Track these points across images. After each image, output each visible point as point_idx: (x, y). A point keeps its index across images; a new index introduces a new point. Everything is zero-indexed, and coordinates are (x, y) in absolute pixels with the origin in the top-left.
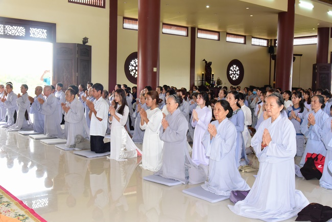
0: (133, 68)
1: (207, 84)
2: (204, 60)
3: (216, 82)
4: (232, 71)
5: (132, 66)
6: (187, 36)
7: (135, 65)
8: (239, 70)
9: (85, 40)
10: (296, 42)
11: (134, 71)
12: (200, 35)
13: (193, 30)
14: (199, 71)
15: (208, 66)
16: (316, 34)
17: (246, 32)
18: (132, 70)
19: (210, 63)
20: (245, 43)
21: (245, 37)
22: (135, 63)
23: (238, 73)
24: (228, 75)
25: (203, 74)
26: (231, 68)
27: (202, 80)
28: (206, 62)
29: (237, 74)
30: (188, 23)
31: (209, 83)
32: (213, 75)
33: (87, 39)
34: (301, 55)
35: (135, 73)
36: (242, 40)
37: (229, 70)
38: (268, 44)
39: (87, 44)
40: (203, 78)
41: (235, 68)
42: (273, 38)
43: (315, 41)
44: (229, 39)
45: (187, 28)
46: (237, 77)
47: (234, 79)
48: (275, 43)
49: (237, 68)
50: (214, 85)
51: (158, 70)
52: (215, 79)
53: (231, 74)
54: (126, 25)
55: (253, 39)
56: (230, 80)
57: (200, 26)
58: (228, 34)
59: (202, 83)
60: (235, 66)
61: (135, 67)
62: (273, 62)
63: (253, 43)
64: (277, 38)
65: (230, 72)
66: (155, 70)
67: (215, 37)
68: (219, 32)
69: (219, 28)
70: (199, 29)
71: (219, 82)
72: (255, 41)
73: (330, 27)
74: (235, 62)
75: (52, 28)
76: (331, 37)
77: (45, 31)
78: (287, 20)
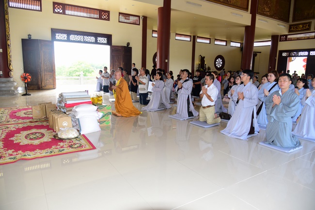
1: (202, 69)
2: (200, 55)
4: (217, 62)
6: (191, 41)
8: (222, 61)
9: (128, 44)
10: (255, 44)
12: (199, 40)
13: (194, 37)
14: (197, 62)
15: (202, 59)
16: (271, 40)
17: (227, 38)
19: (204, 57)
20: (226, 45)
21: (226, 41)
23: (221, 63)
25: (199, 64)
26: (217, 60)
28: (202, 57)
30: (191, 33)
31: (203, 69)
32: (205, 64)
33: (130, 43)
34: (260, 52)
36: (224, 43)
37: (215, 61)
38: (241, 46)
39: (129, 46)
40: (199, 66)
41: (219, 60)
43: (270, 43)
44: (217, 43)
45: (191, 36)
46: (221, 65)
47: (219, 67)
51: (168, 61)
52: (207, 67)
53: (217, 64)
54: (154, 35)
55: (231, 43)
56: (216, 67)
57: (199, 35)
58: (216, 39)
60: (219, 59)
63: (231, 45)
66: (166, 61)
67: (208, 41)
68: (210, 39)
69: (210, 36)
70: (198, 37)
71: (209, 68)
72: (233, 44)
73: (279, 35)
74: (220, 57)
75: (109, 37)
76: (280, 41)
77: (106, 39)
78: (250, 32)
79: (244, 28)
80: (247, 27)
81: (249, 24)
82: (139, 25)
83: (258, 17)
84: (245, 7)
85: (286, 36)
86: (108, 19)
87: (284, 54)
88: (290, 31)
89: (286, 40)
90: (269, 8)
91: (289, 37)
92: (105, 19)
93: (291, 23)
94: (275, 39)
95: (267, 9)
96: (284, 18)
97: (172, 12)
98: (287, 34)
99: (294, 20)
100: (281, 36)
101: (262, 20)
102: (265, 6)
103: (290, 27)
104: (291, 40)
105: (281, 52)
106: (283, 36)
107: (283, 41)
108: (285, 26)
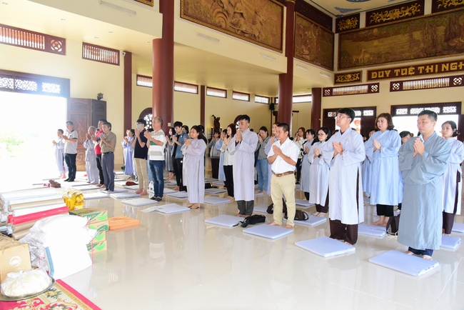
2: (213, 116)
6: (197, 93)
9: (100, 96)
10: (295, 100)
12: (209, 93)
13: (203, 88)
14: (209, 126)
15: (216, 121)
16: (311, 93)
17: (249, 91)
19: (219, 119)
20: (249, 101)
21: (249, 95)
28: (215, 117)
30: (197, 82)
33: (102, 95)
34: (298, 112)
36: (246, 98)
38: (269, 102)
39: (102, 100)
42: (273, 97)
43: (310, 99)
44: (236, 97)
45: (197, 86)
48: (275, 101)
54: (140, 82)
55: (256, 97)
57: (209, 85)
58: (234, 92)
62: (274, 117)
63: (256, 101)
64: (278, 96)
67: (223, 95)
68: (226, 91)
69: (226, 86)
70: (208, 87)
72: (258, 99)
73: (322, 87)
75: (65, 83)
76: (324, 96)
77: (58, 86)
78: (286, 80)
79: (278, 76)
80: (282, 76)
81: (285, 71)
82: (118, 64)
83: (296, 61)
84: (279, 46)
85: (331, 89)
86: (64, 53)
87: (330, 115)
88: (336, 83)
89: (331, 94)
90: (309, 49)
91: (334, 90)
92: (56, 52)
93: (336, 71)
94: (318, 93)
95: (306, 52)
96: (328, 66)
98: (333, 86)
99: (340, 68)
100: (325, 89)
101: (300, 66)
102: (303, 47)
103: (336, 76)
104: (337, 95)
105: (326, 111)
106: (327, 89)
107: (327, 96)
108: (328, 75)
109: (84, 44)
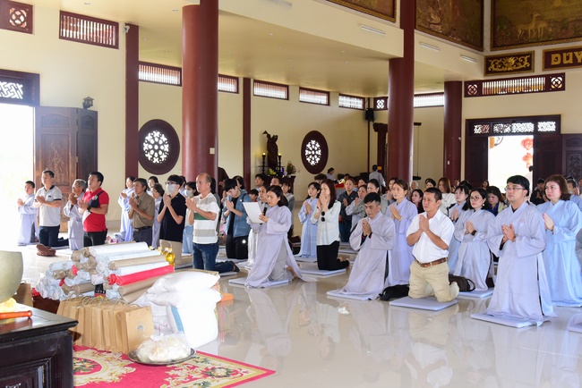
0: (151, 147)
1: (271, 171)
2: (265, 132)
3: (285, 169)
4: (309, 150)
5: (149, 143)
6: (237, 92)
7: (152, 142)
8: (321, 148)
9: (88, 102)
11: (152, 152)
12: (258, 90)
13: (247, 81)
14: (258, 151)
15: (271, 143)
16: (443, 91)
17: (329, 85)
18: (149, 151)
19: (275, 138)
20: (328, 104)
21: (328, 94)
22: (153, 138)
23: (319, 152)
24: (304, 157)
25: (264, 156)
26: (308, 146)
27: (263, 166)
28: (269, 136)
29: (318, 156)
30: (238, 71)
31: (275, 170)
32: (280, 157)
33: (92, 100)
34: (419, 124)
35: (153, 156)
36: (323, 99)
37: (304, 148)
38: (364, 105)
39: (91, 108)
40: (264, 163)
41: (314, 145)
42: (372, 96)
43: (441, 100)
44: (305, 97)
45: (237, 79)
46: (318, 159)
47: (313, 163)
48: (375, 104)
49: (318, 145)
50: (283, 173)
51: (217, 151)
52: (284, 164)
53: (309, 155)
55: (341, 98)
56: (306, 164)
57: (257, 77)
58: (301, 88)
59: (263, 170)
60: (313, 142)
61: (153, 145)
62: (374, 135)
63: (340, 104)
65: (307, 151)
66: (212, 151)
67: (282, 94)
68: (287, 86)
69: (288, 79)
70: (256, 81)
71: (290, 169)
72: (345, 101)
73: (463, 80)
74: (314, 136)
75: (28, 80)
76: (467, 96)
77: (20, 86)
78: (402, 69)
79: (388, 63)
80: (394, 62)
81: (400, 54)
82: (116, 47)
83: (418, 36)
84: (389, 10)
85: (480, 83)
86: (29, 29)
87: (478, 130)
88: (487, 72)
89: (480, 93)
90: (440, 14)
91: (485, 85)
92: (18, 28)
93: (488, 52)
94: (455, 90)
95: (436, 19)
96: (472, 40)
97: (222, 20)
98: (482, 78)
99: (494, 46)
100: (467, 83)
101: (426, 44)
102: (431, 10)
103: (488, 61)
104: (491, 93)
105: (471, 123)
106: (472, 83)
107: (473, 96)
108: (475, 60)
109: (63, 13)
